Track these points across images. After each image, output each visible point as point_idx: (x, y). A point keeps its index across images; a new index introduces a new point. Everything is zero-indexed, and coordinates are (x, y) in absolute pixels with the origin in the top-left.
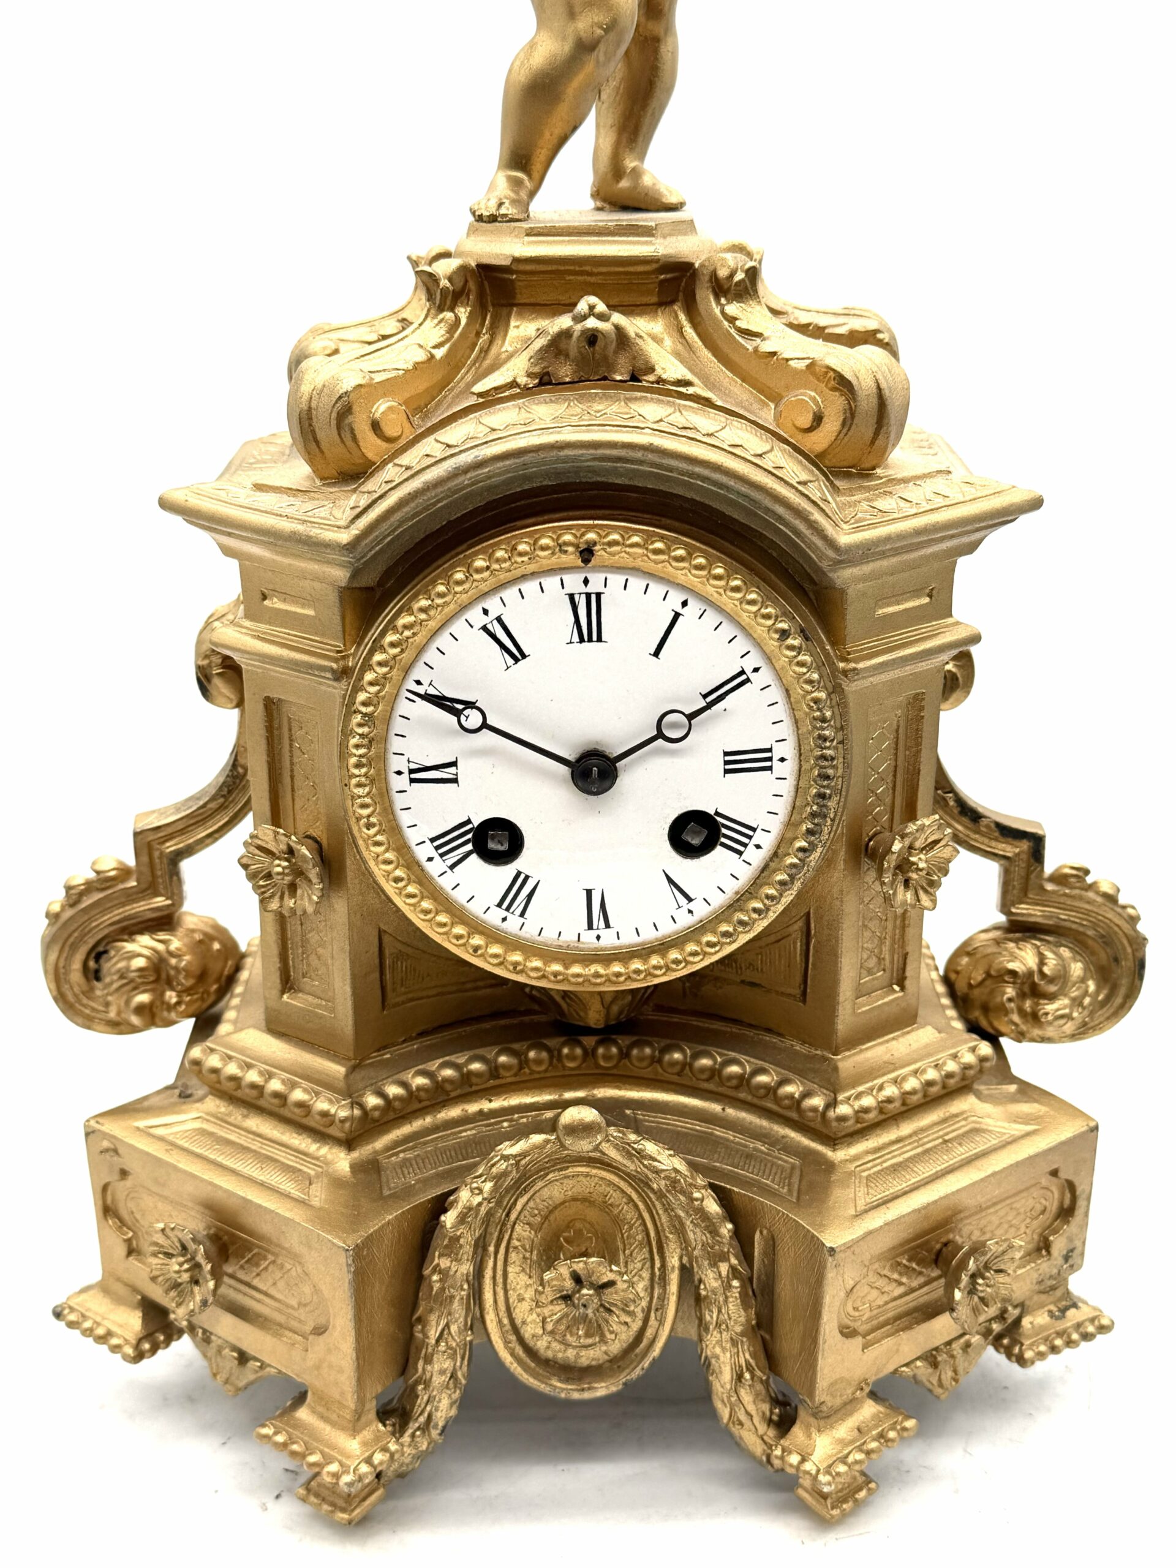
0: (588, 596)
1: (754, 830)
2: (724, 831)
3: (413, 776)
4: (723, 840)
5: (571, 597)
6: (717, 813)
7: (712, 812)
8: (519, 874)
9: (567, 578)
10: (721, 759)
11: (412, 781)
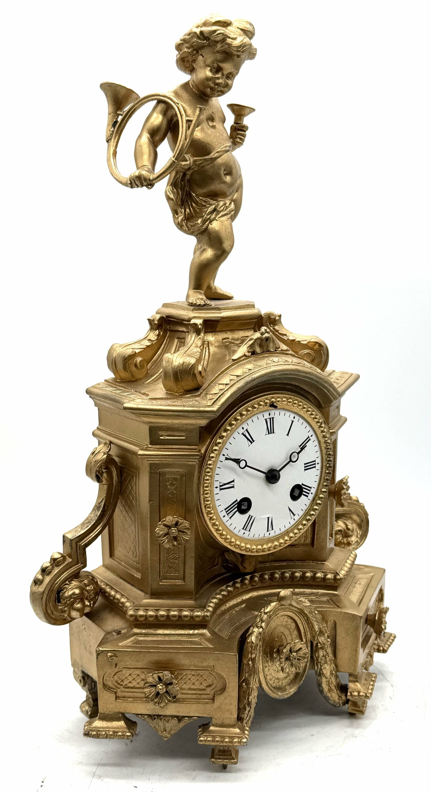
0: (270, 419)
1: (311, 488)
2: (304, 490)
3: (221, 488)
4: (304, 493)
5: (266, 420)
6: (303, 484)
7: (301, 484)
8: (250, 515)
9: (264, 414)
10: (303, 466)
11: (221, 489)
